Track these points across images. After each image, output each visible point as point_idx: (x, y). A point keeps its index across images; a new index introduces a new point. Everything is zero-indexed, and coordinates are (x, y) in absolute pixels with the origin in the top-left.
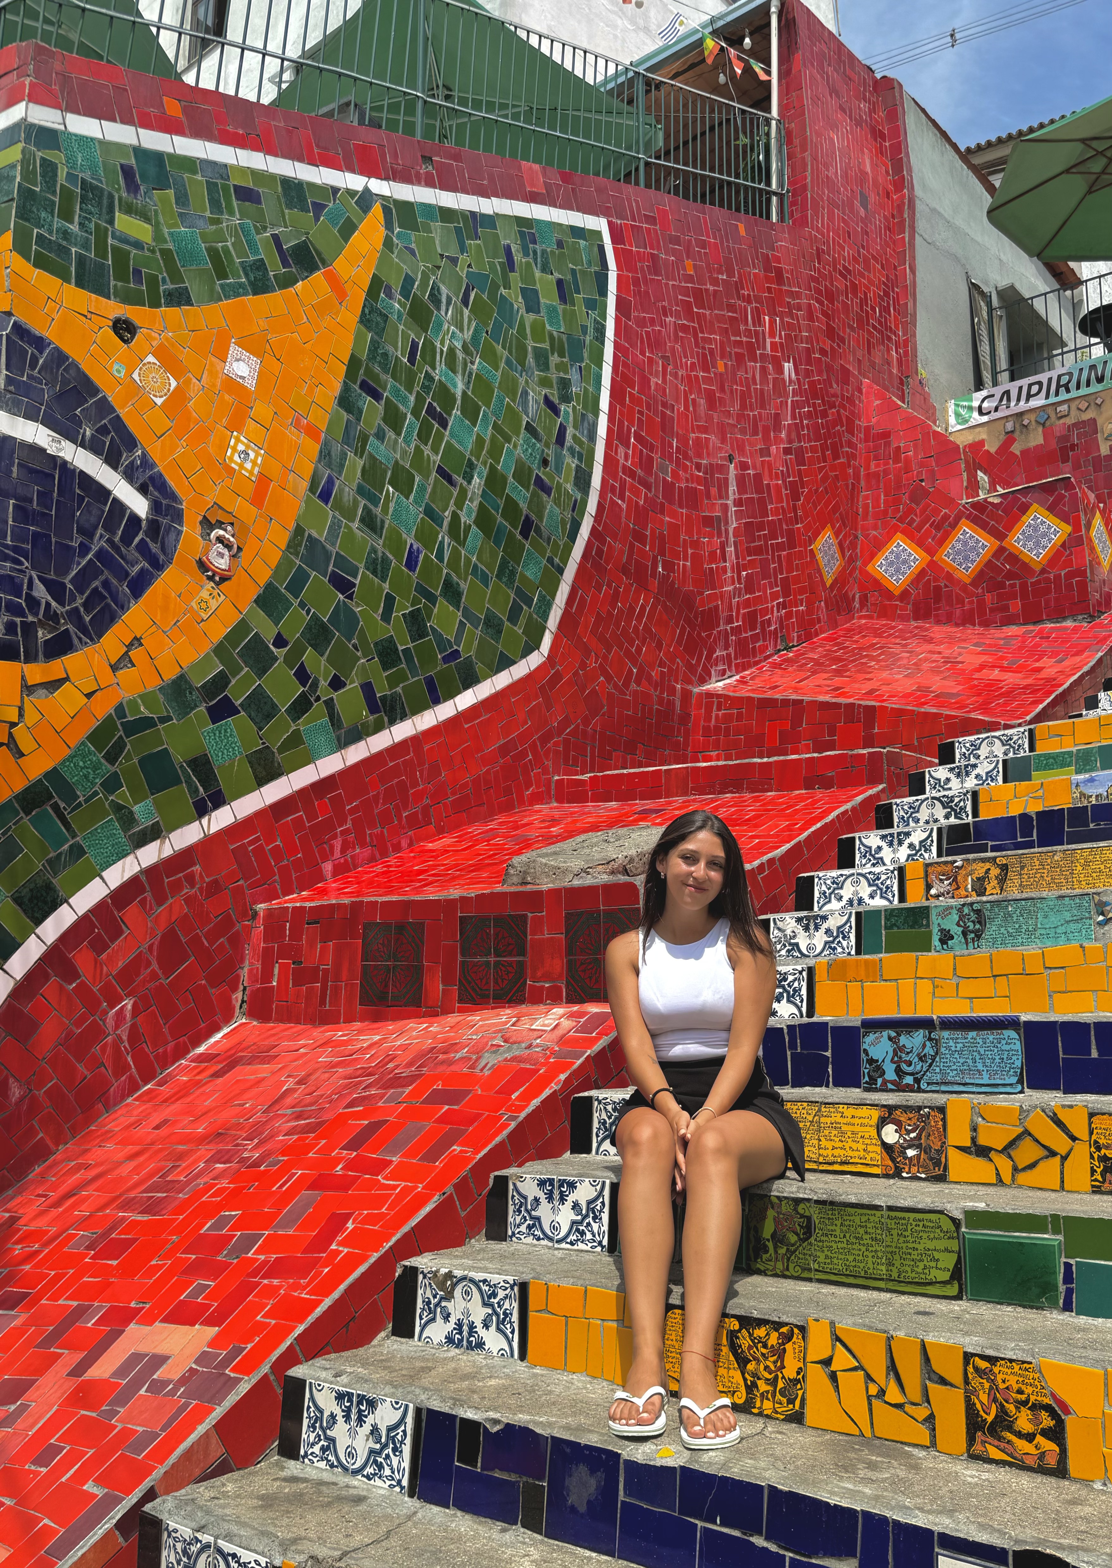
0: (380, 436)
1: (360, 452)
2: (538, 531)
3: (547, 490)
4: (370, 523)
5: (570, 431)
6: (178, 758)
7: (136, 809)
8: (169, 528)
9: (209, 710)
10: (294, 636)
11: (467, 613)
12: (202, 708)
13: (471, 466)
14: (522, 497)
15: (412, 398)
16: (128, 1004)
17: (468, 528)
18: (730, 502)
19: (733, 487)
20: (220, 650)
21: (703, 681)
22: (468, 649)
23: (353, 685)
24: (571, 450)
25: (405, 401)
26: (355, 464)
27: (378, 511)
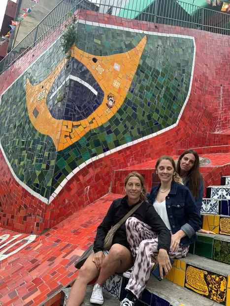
0: (144, 80)
1: (139, 83)
2: (177, 99)
3: (179, 91)
4: (141, 97)
5: (184, 79)
6: (101, 141)
7: (92, 150)
8: (101, 97)
9: (107, 132)
10: (124, 118)
11: (160, 115)
12: (106, 132)
13: (163, 86)
14: (173, 92)
15: (151, 73)
16: (89, 187)
17: (161, 98)
18: (221, 94)
19: (221, 91)
20: (110, 121)
21: (214, 131)
22: (160, 122)
23: (136, 128)
24: (185, 83)
25: (149, 73)
26: (138, 86)
27: (142, 95)
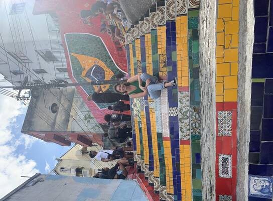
0: (87, 52)
2: (90, 38)
4: (93, 52)
6: (110, 63)
7: (113, 65)
8: (96, 65)
10: (101, 57)
11: (98, 44)
12: (107, 62)
13: (87, 45)
14: (88, 40)
16: (124, 64)
17: (91, 45)
20: (103, 62)
22: (101, 44)
23: (104, 52)
24: (84, 36)
25: (84, 50)
26: (89, 54)
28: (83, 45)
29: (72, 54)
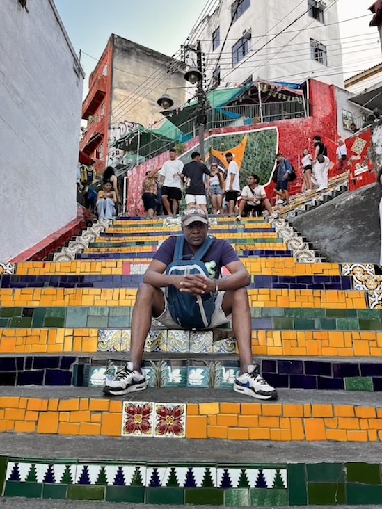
0: (248, 160)
1: (246, 162)
2: (268, 168)
3: (269, 163)
4: (247, 170)
13: (259, 161)
15: (251, 155)
17: (259, 169)
28: (258, 155)
29: (246, 137)
